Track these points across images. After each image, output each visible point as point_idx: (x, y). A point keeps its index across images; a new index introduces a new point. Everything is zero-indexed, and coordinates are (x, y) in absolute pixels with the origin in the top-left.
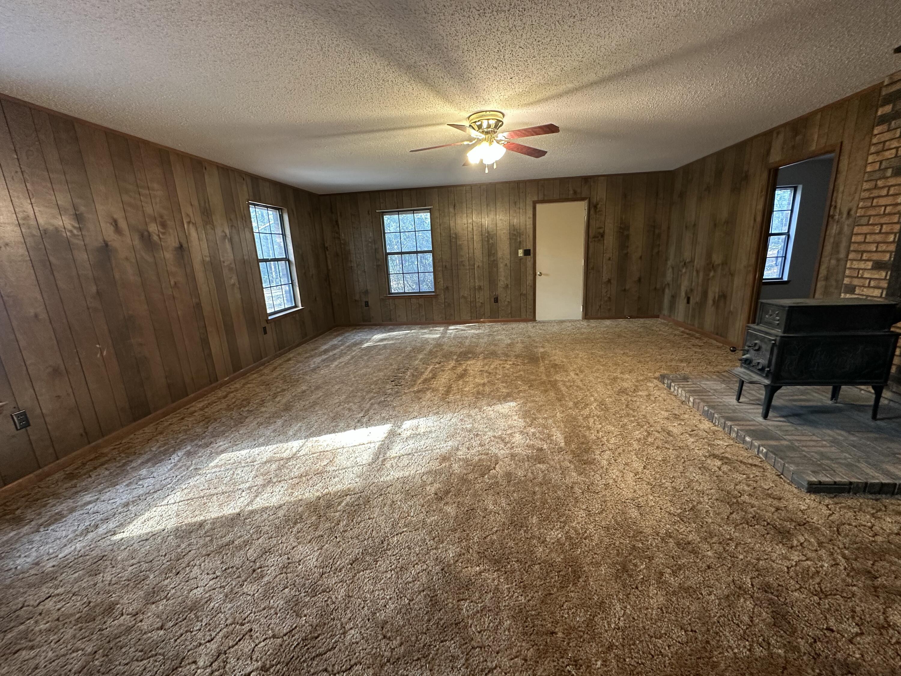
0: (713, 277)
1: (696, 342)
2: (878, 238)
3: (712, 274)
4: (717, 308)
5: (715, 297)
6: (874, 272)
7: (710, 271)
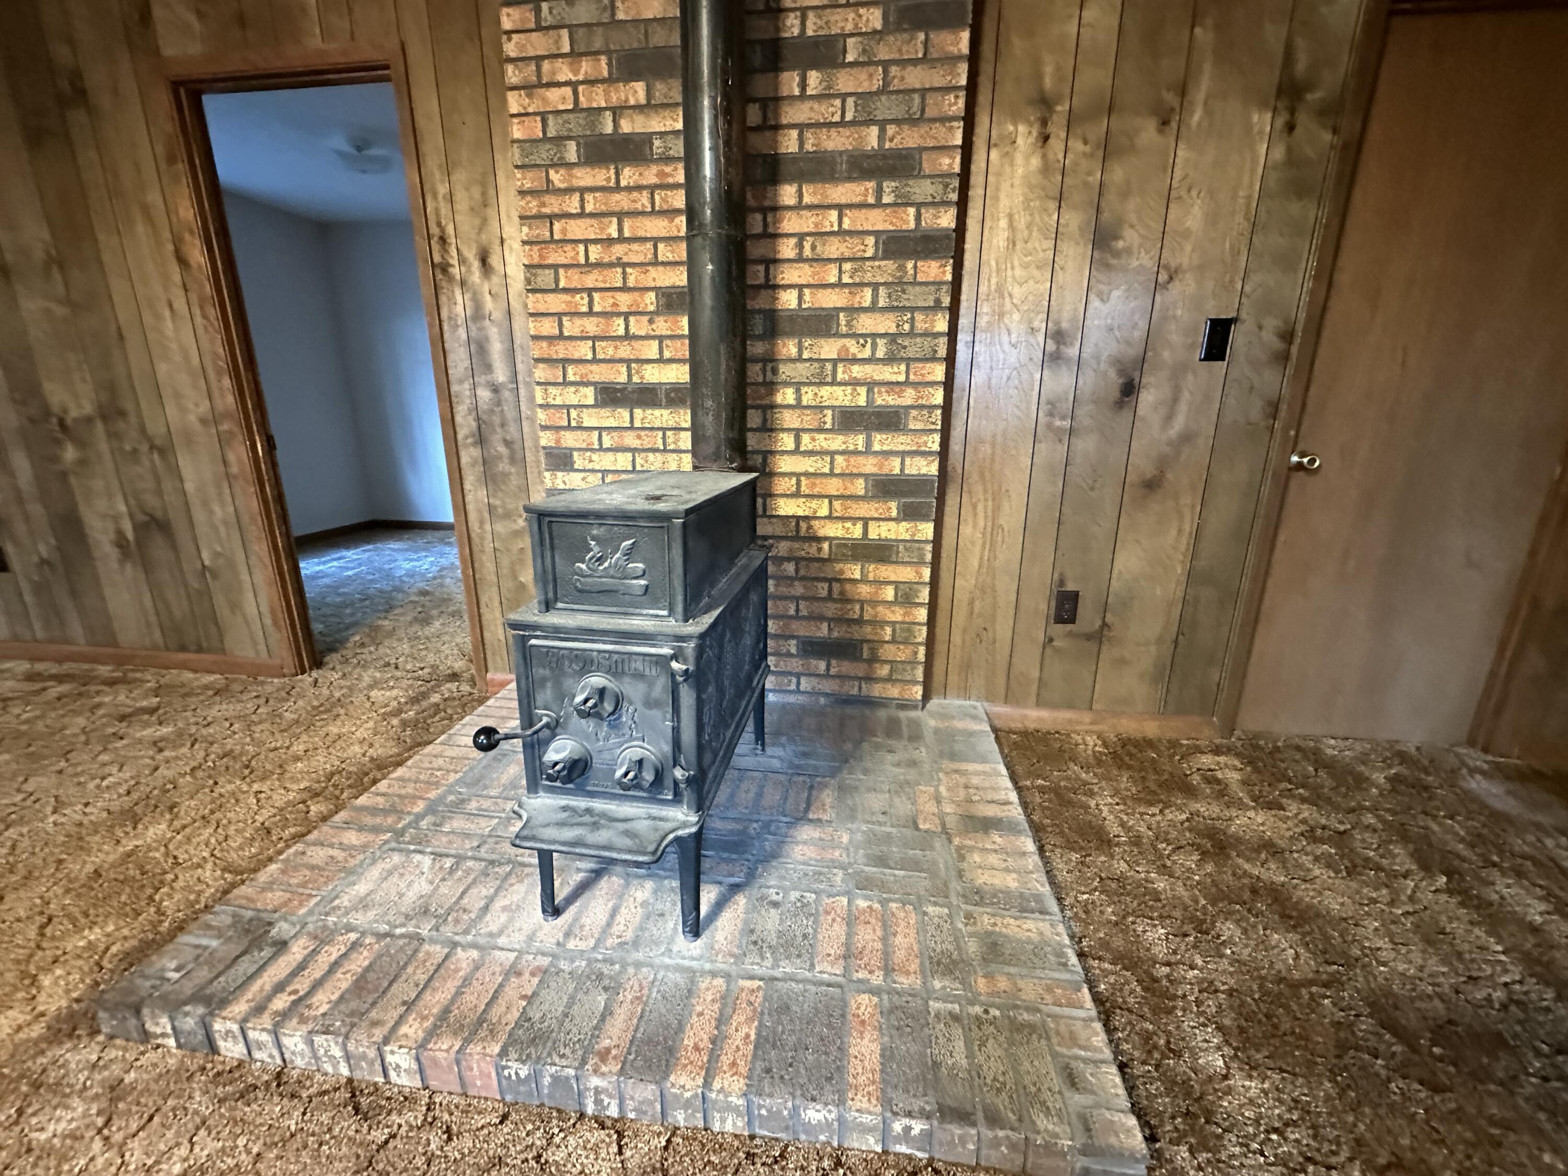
0: (82, 462)
1: (122, 698)
2: (591, 326)
3: (70, 453)
4: (147, 566)
5: (120, 533)
6: (605, 412)
7: (58, 443)
